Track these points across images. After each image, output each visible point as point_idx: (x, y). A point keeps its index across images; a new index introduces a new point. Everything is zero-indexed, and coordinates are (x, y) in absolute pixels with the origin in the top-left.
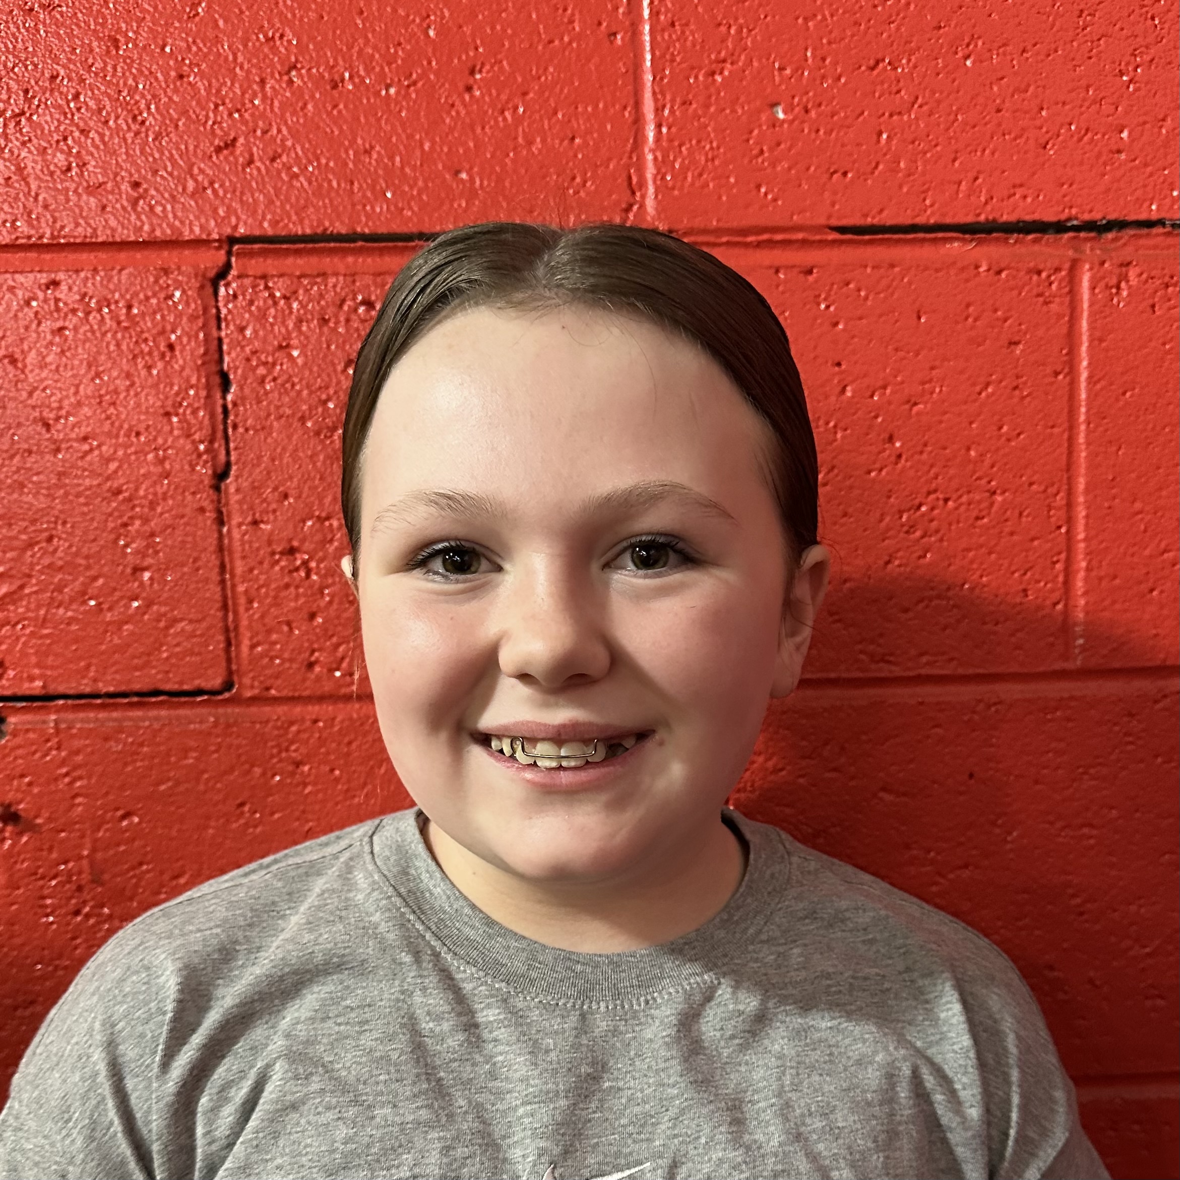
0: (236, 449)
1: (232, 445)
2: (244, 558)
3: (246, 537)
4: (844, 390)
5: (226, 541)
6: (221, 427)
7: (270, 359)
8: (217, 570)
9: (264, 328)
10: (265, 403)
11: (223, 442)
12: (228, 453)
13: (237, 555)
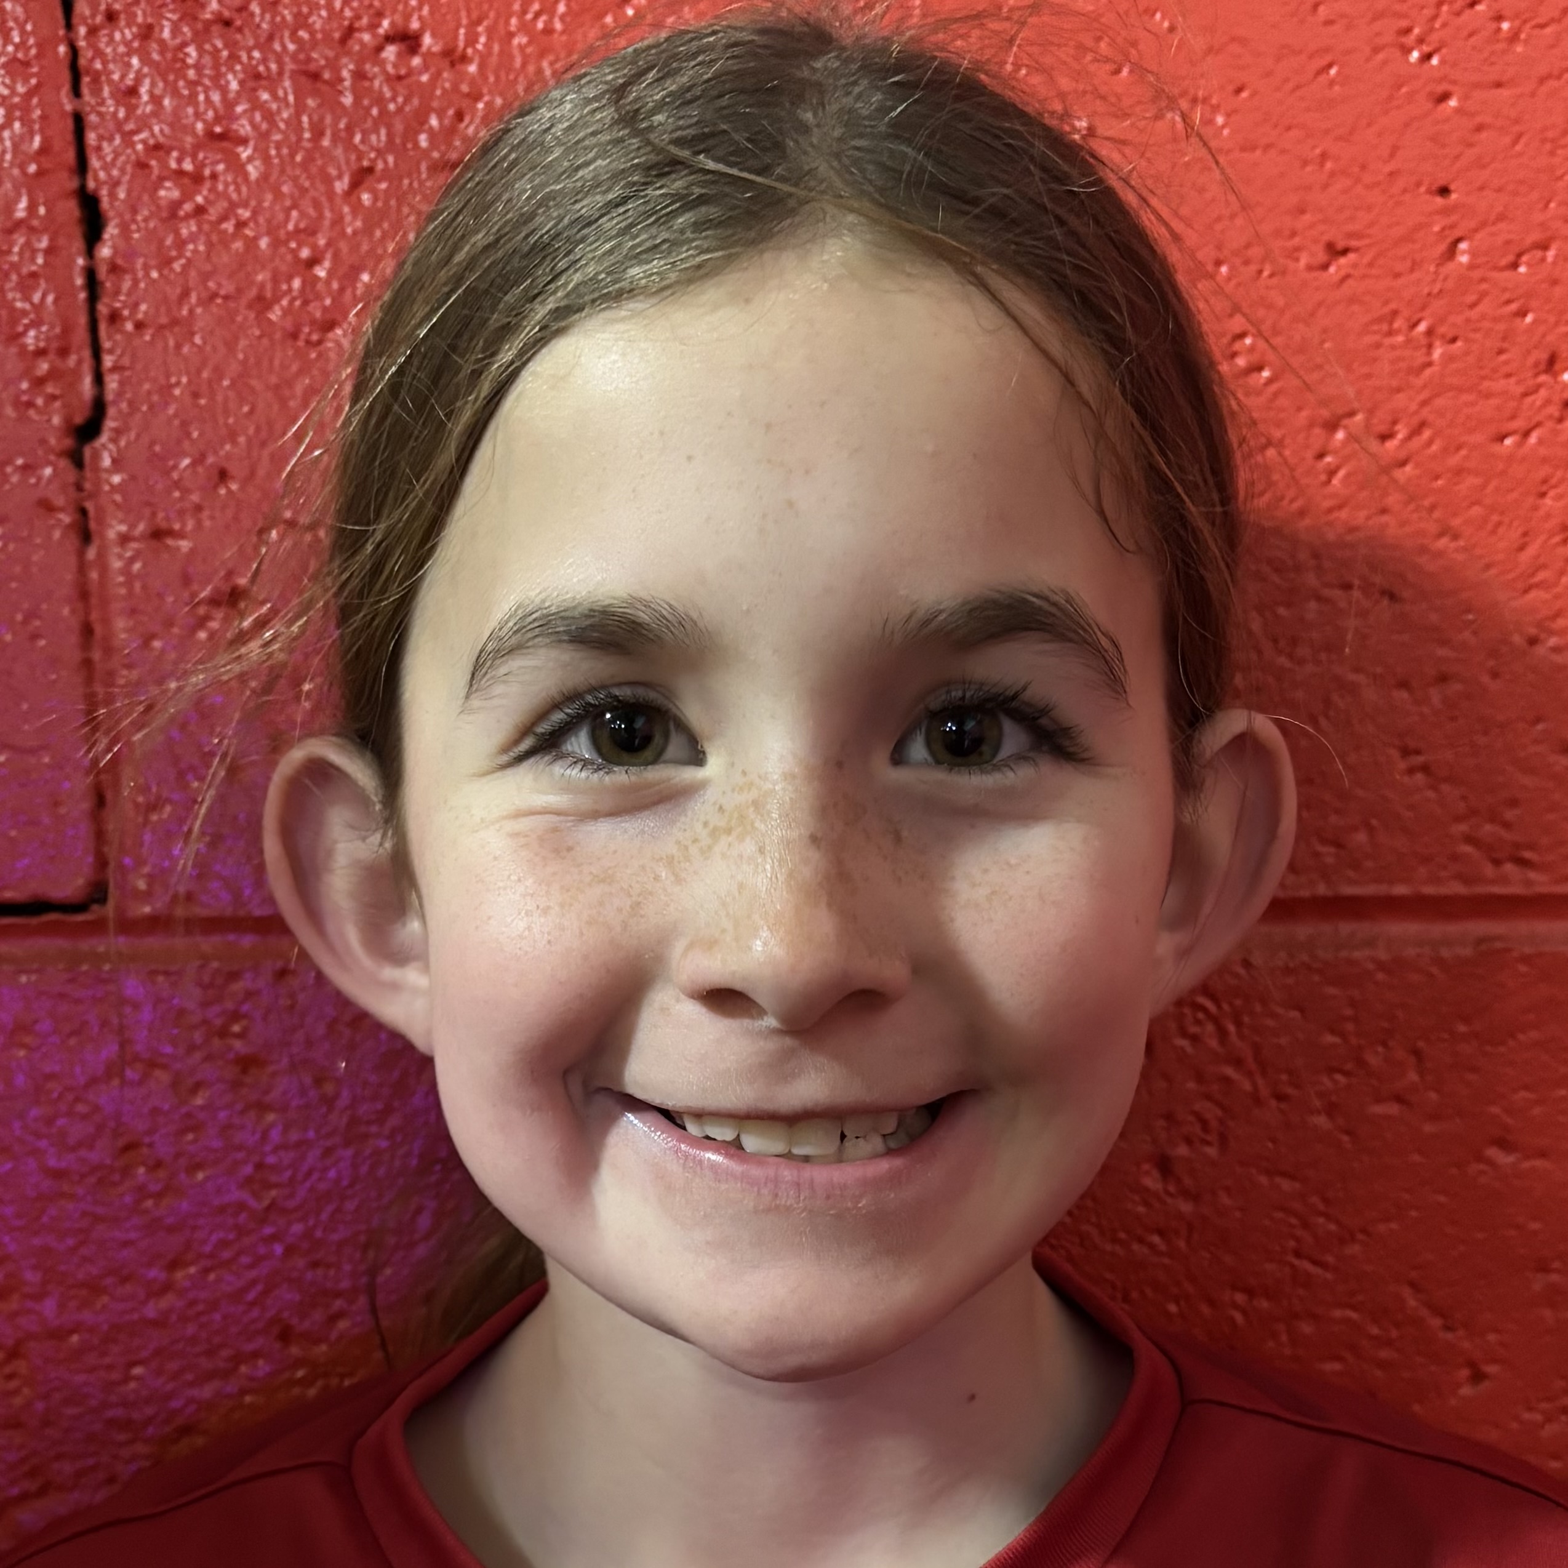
0: (115, 369)
1: (108, 361)
2: (133, 612)
3: (137, 566)
4: (1452, 252)
5: (94, 575)
6: (83, 320)
7: (188, 166)
8: (74, 639)
9: (175, 93)
10: (177, 266)
11: (87, 353)
12: (99, 379)
13: (116, 606)
